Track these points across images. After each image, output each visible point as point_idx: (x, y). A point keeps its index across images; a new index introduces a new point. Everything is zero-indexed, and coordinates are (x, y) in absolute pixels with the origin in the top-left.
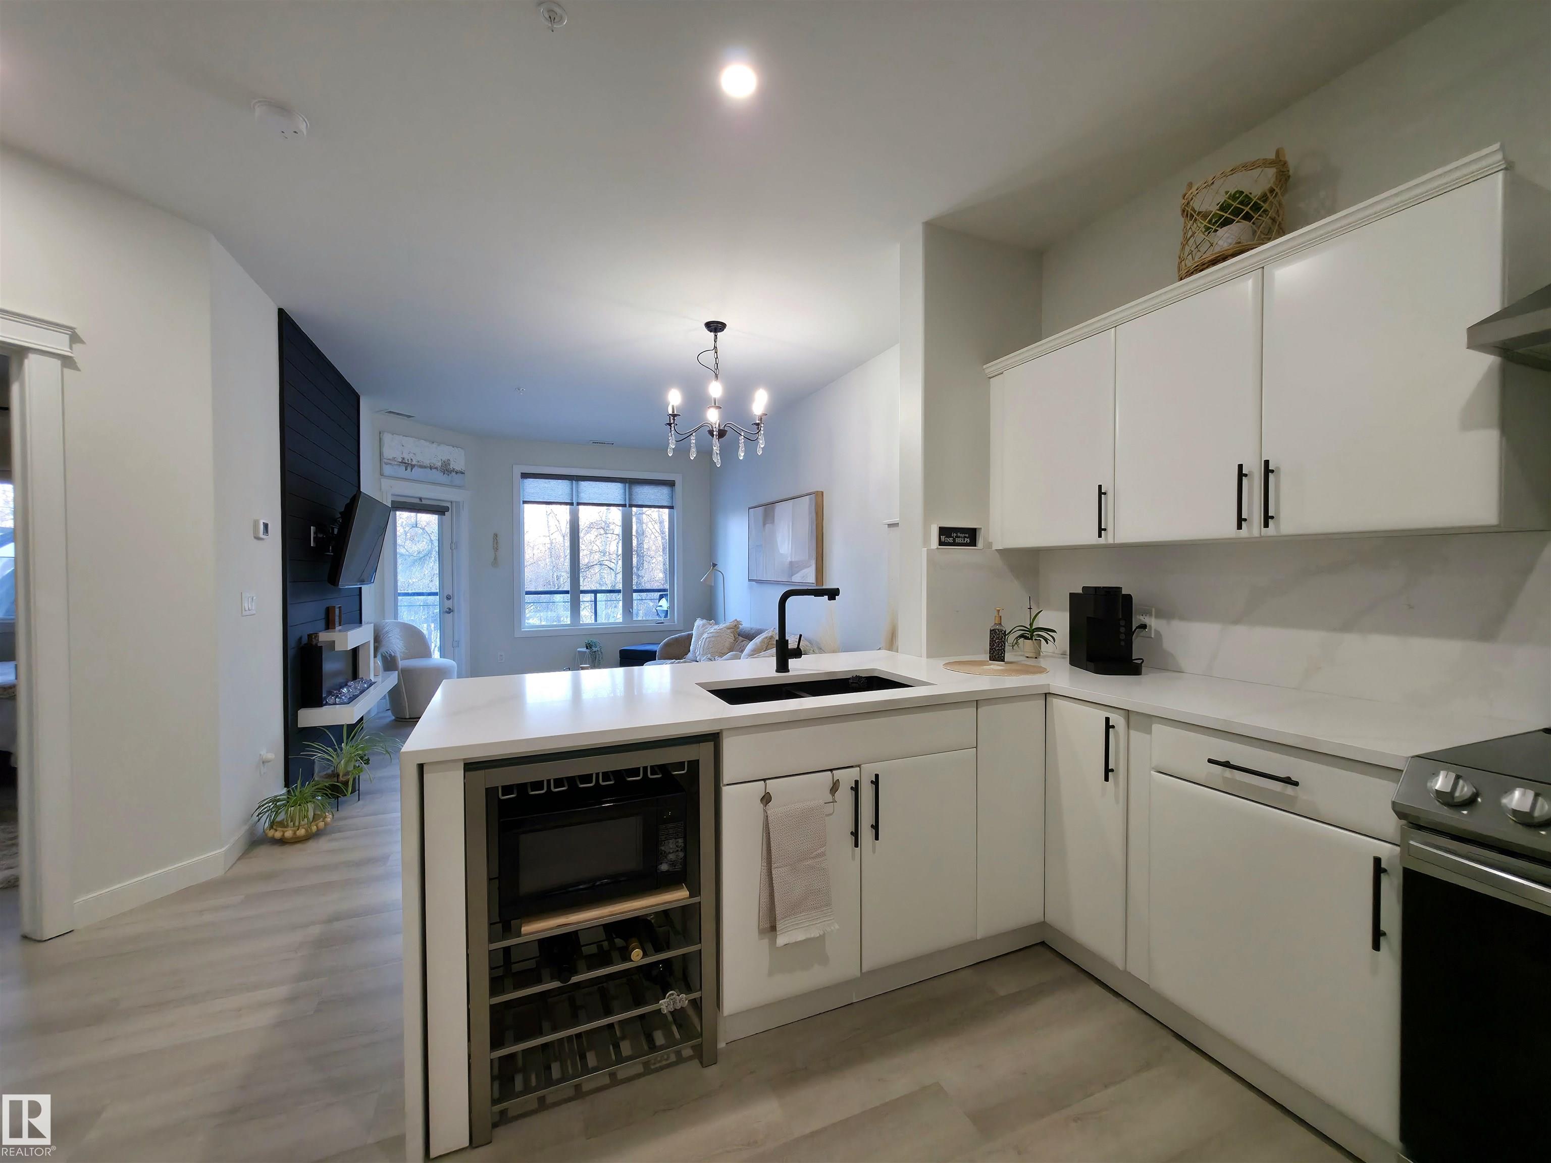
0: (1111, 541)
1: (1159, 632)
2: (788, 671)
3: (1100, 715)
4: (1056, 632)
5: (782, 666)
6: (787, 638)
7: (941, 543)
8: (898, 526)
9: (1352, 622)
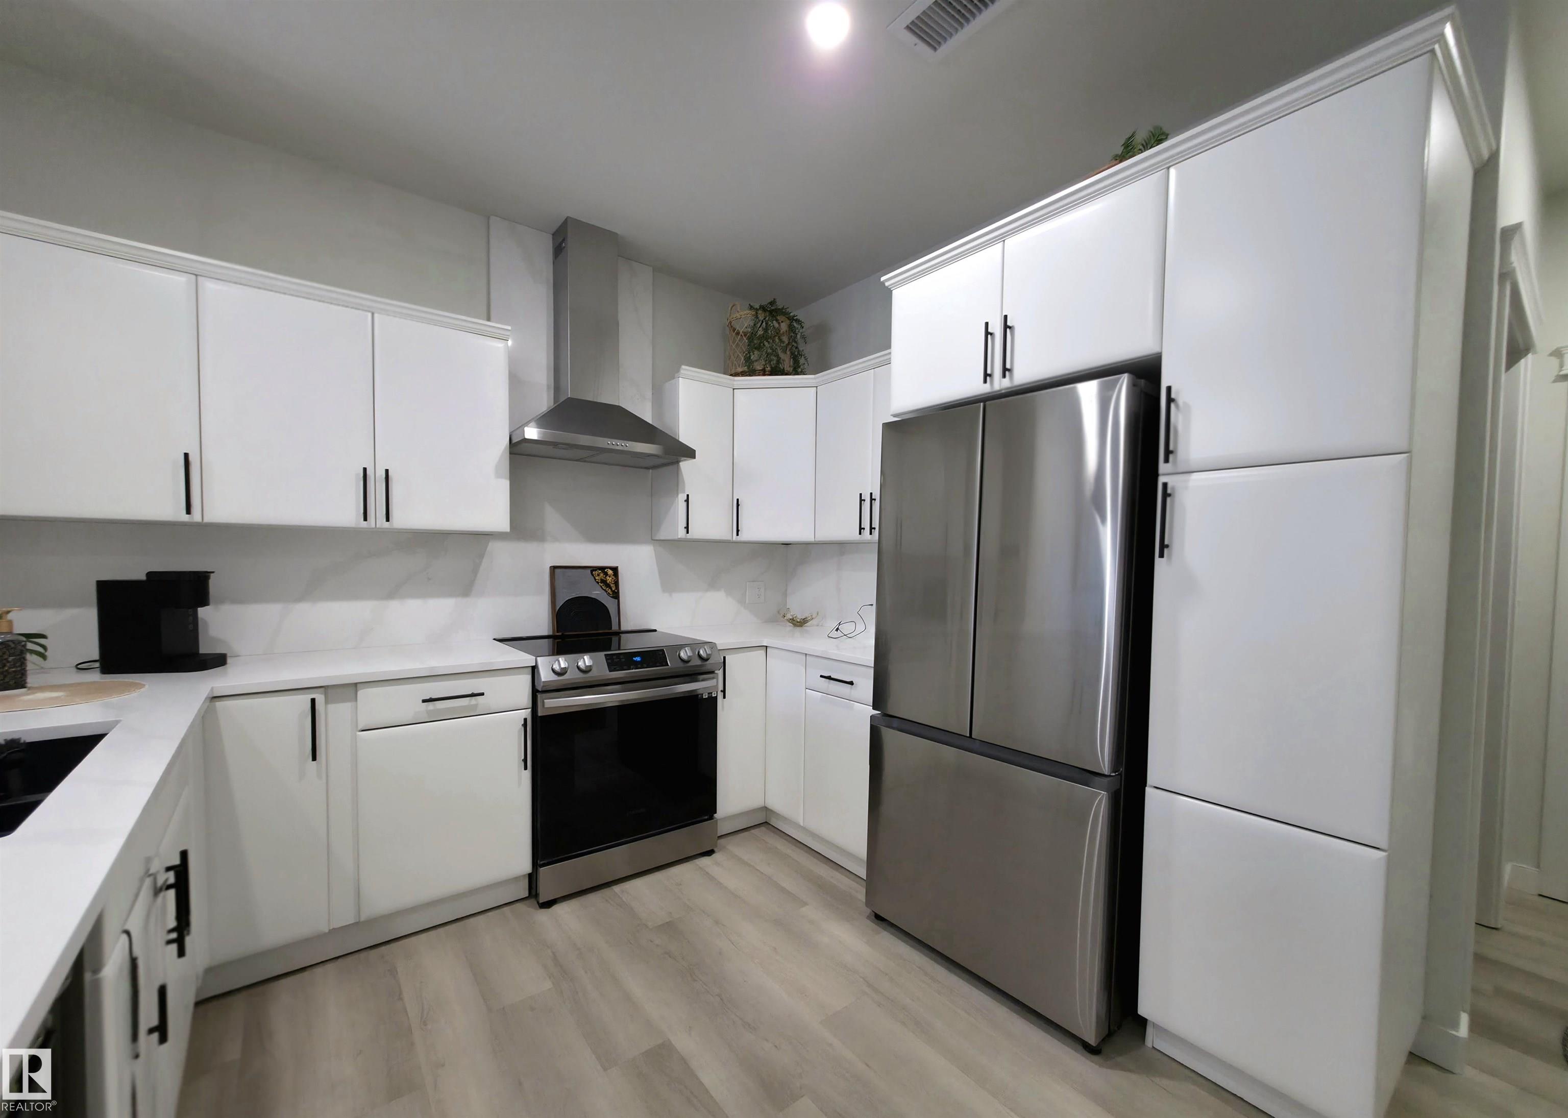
0: (197, 519)
3: (306, 699)
9: (394, 592)
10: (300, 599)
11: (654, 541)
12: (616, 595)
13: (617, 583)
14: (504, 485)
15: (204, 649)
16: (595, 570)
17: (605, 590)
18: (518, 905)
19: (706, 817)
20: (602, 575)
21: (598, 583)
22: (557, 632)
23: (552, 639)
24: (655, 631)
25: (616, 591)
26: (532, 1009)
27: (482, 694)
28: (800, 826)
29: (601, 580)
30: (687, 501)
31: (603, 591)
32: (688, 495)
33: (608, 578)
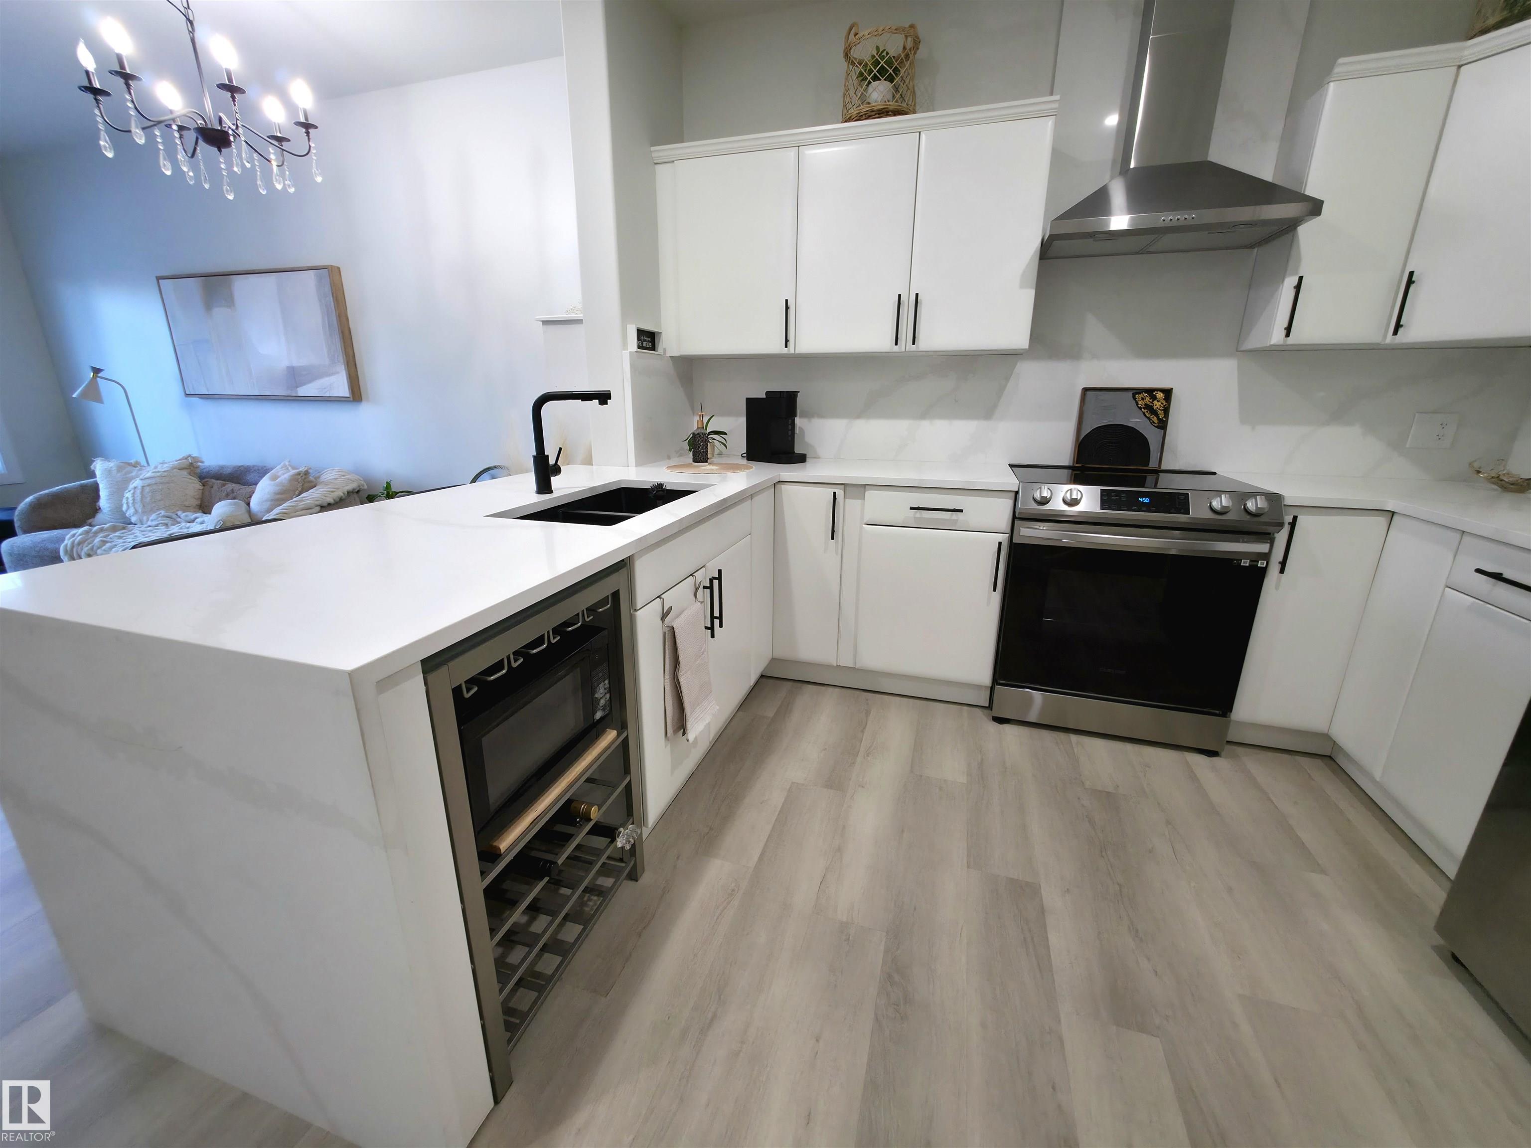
0: (792, 351)
1: (802, 428)
2: (551, 491)
3: (830, 491)
4: (727, 434)
5: (544, 486)
6: (546, 454)
7: (639, 347)
8: (582, 323)
9: (926, 413)
10: (859, 417)
11: (1238, 350)
12: (1163, 425)
13: (1166, 410)
14: (1028, 296)
15: (798, 450)
16: (1139, 393)
17: (1148, 418)
18: (977, 709)
19: (1217, 712)
20: (1148, 399)
21: (1140, 408)
22: (1077, 463)
23: (1070, 470)
24: (1214, 473)
25: (1164, 419)
26: (941, 789)
27: (961, 511)
28: (1375, 780)
29: (1146, 404)
30: (1298, 288)
31: (1147, 419)
32: (1301, 278)
33: (1155, 402)
